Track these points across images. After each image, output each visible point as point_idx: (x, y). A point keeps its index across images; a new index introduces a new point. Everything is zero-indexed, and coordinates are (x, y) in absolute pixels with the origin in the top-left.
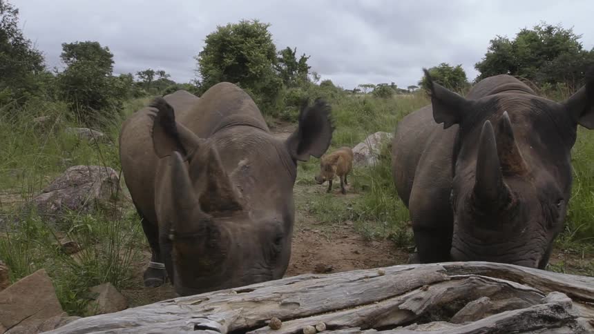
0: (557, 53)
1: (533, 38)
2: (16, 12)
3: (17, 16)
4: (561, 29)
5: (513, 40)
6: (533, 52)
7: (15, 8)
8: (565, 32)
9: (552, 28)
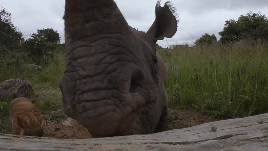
0: (258, 26)
1: (246, 20)
2: (10, 15)
3: (11, 16)
4: (260, 15)
5: (237, 21)
6: (246, 26)
7: (10, 13)
8: (262, 16)
9: (256, 14)
